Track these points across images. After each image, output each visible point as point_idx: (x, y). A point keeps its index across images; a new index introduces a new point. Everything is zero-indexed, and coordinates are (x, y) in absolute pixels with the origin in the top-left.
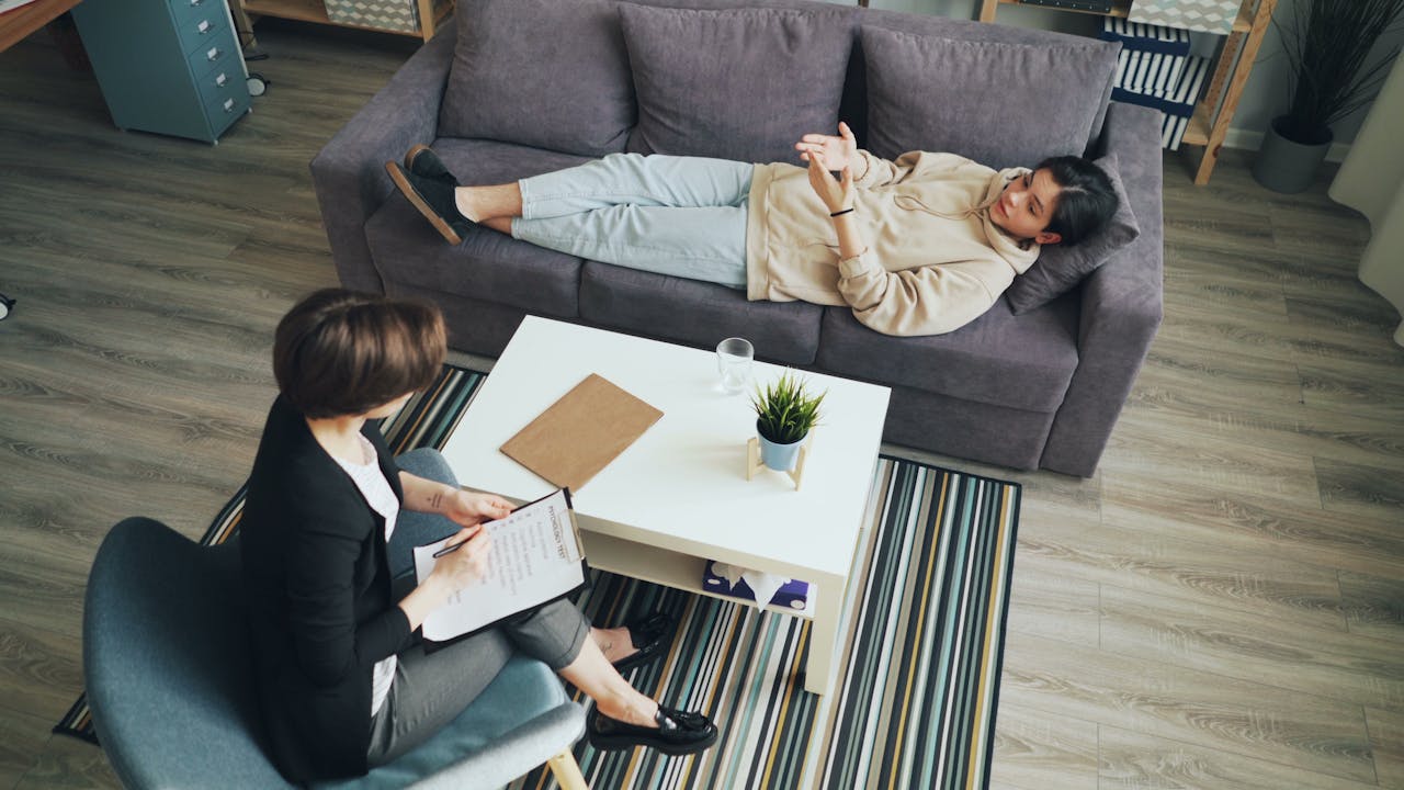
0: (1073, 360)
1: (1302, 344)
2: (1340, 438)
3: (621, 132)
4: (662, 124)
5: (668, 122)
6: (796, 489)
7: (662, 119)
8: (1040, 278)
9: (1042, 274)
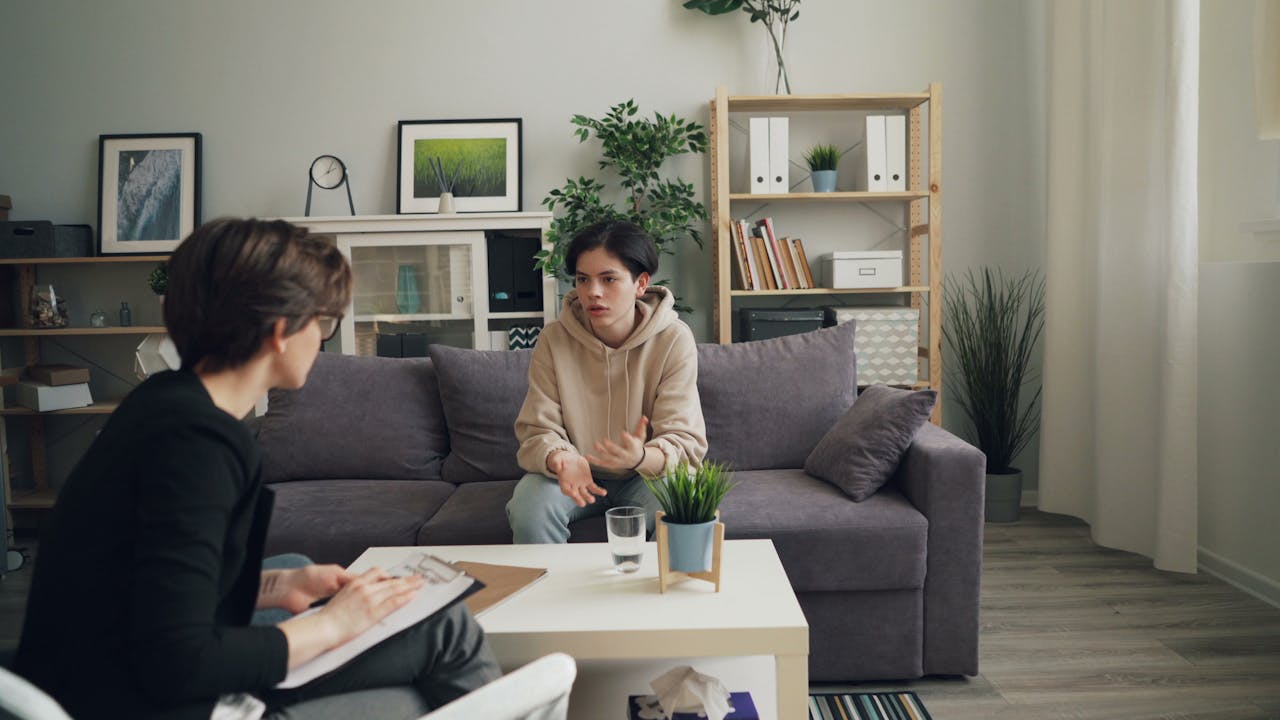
0: (921, 519)
1: (1087, 586)
2: (1168, 626)
3: (435, 458)
4: (476, 438)
5: (482, 436)
6: (717, 590)
7: (477, 434)
8: (867, 461)
9: (866, 458)
